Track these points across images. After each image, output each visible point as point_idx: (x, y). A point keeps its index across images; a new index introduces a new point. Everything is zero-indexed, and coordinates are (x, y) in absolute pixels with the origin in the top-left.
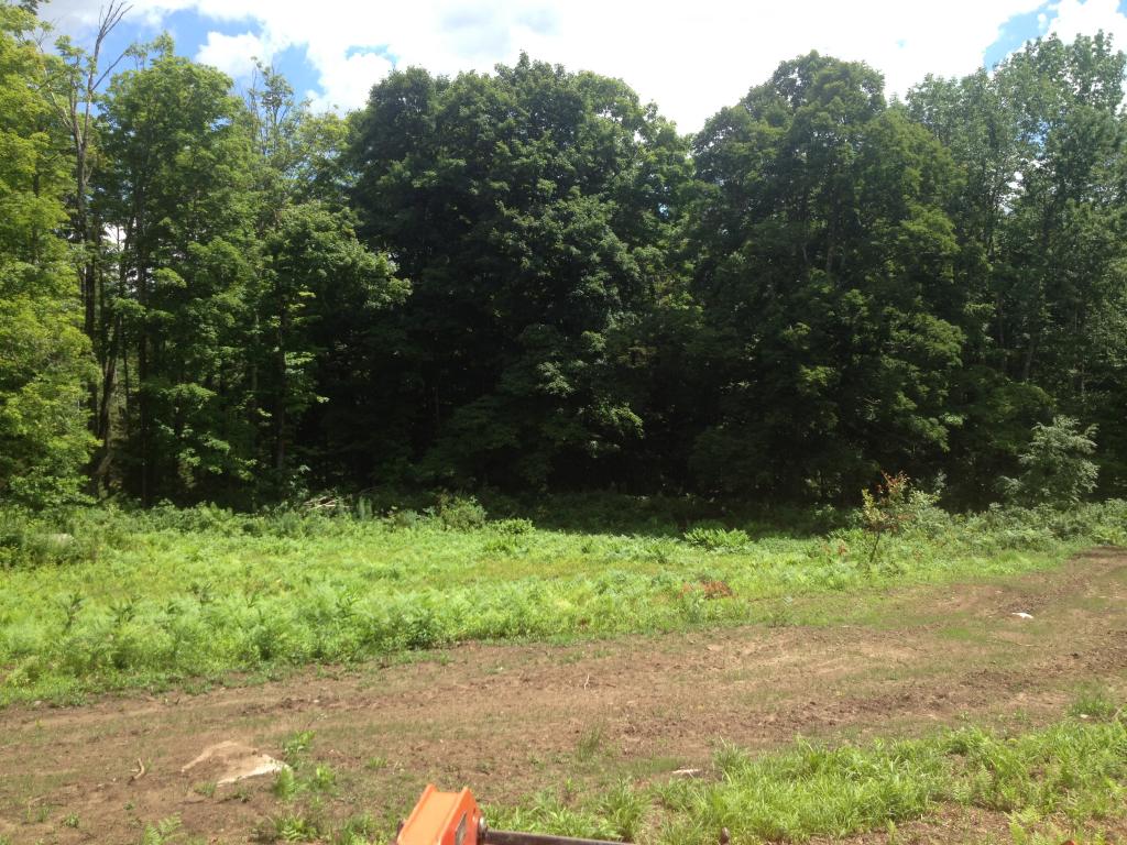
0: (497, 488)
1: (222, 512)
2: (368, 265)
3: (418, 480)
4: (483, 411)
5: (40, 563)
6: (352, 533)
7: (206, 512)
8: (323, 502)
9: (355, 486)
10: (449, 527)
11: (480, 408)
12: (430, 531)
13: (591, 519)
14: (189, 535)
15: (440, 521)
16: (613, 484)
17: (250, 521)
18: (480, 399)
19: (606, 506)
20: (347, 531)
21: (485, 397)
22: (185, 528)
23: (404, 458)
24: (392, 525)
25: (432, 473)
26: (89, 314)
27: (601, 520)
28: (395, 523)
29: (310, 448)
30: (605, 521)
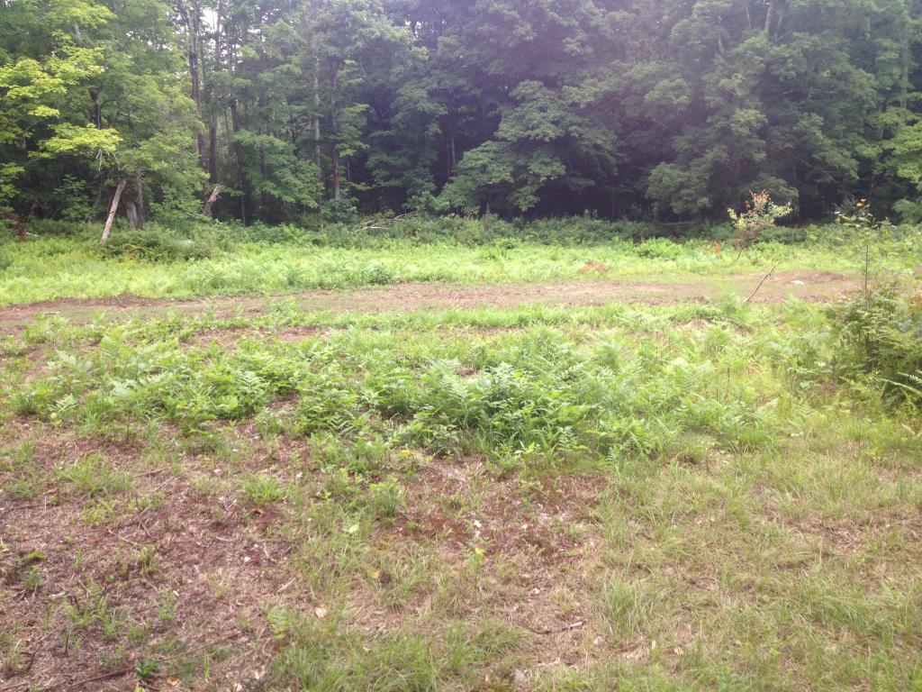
0: (496, 215)
1: (298, 230)
2: (393, 37)
3: (437, 208)
4: (486, 153)
5: (174, 258)
6: (389, 247)
7: (286, 230)
8: (369, 225)
9: (392, 213)
10: (459, 243)
11: (482, 151)
12: (445, 246)
13: (567, 239)
14: (275, 245)
15: (452, 239)
16: (587, 211)
17: (317, 237)
18: (483, 145)
19: (580, 228)
20: (385, 246)
21: (488, 142)
22: (272, 241)
23: (428, 192)
24: (418, 242)
25: (448, 203)
26: (195, 81)
27: (575, 239)
28: (420, 240)
29: (358, 184)
30: (579, 240)
